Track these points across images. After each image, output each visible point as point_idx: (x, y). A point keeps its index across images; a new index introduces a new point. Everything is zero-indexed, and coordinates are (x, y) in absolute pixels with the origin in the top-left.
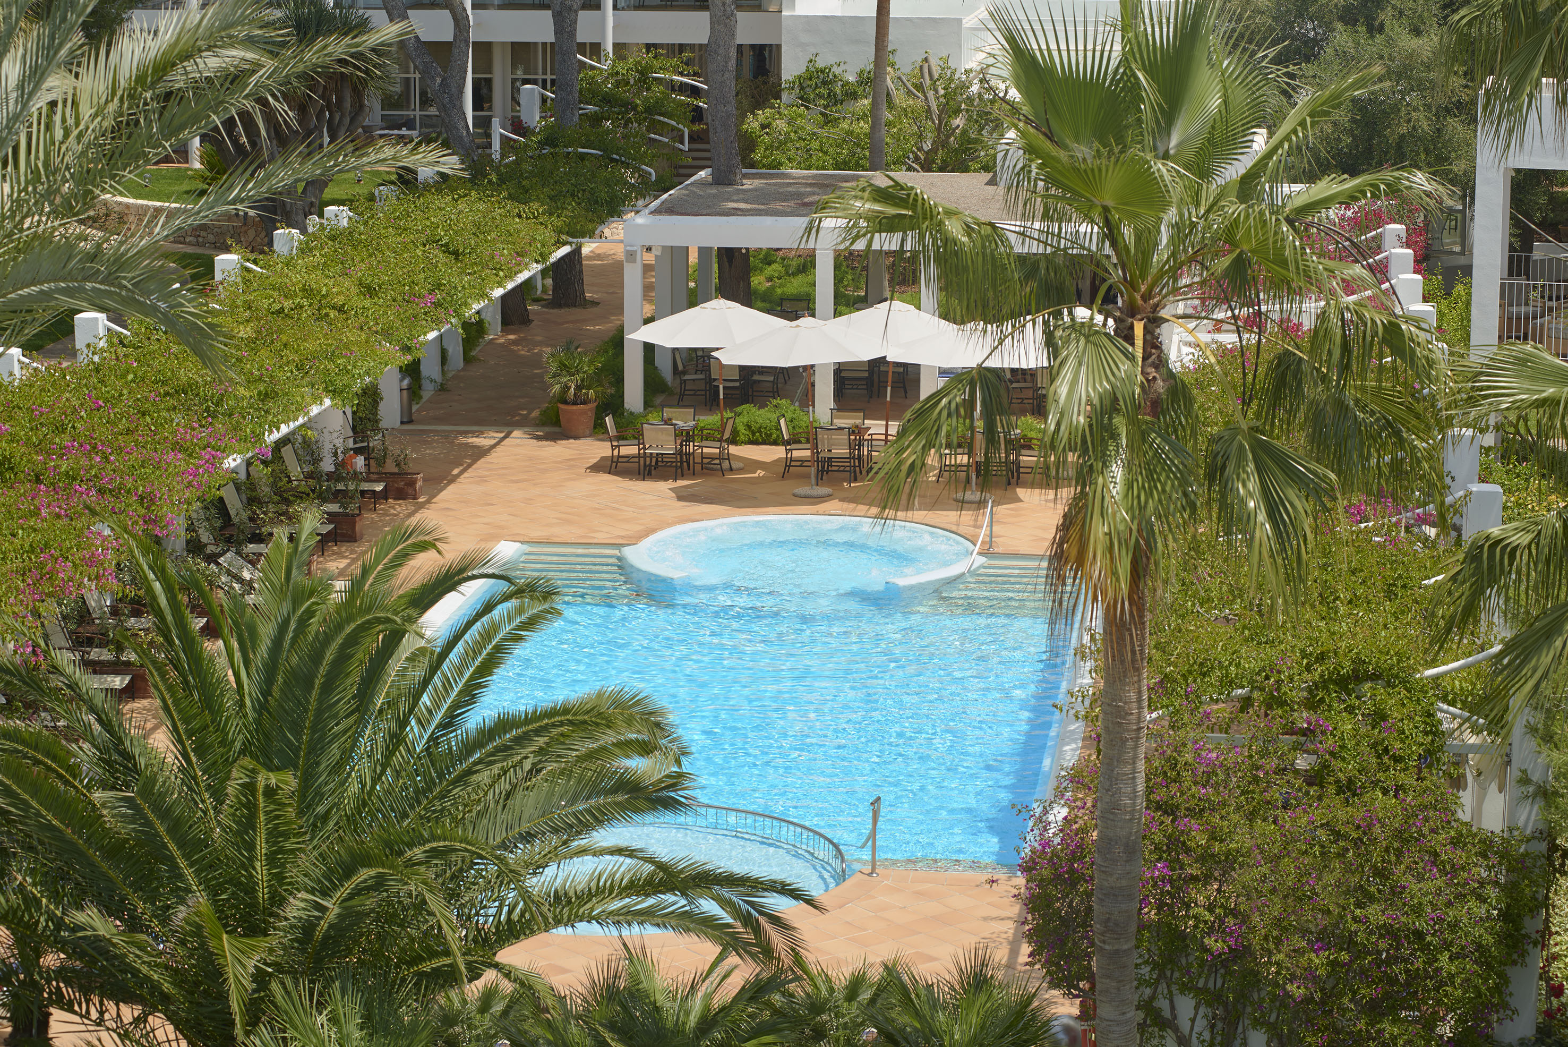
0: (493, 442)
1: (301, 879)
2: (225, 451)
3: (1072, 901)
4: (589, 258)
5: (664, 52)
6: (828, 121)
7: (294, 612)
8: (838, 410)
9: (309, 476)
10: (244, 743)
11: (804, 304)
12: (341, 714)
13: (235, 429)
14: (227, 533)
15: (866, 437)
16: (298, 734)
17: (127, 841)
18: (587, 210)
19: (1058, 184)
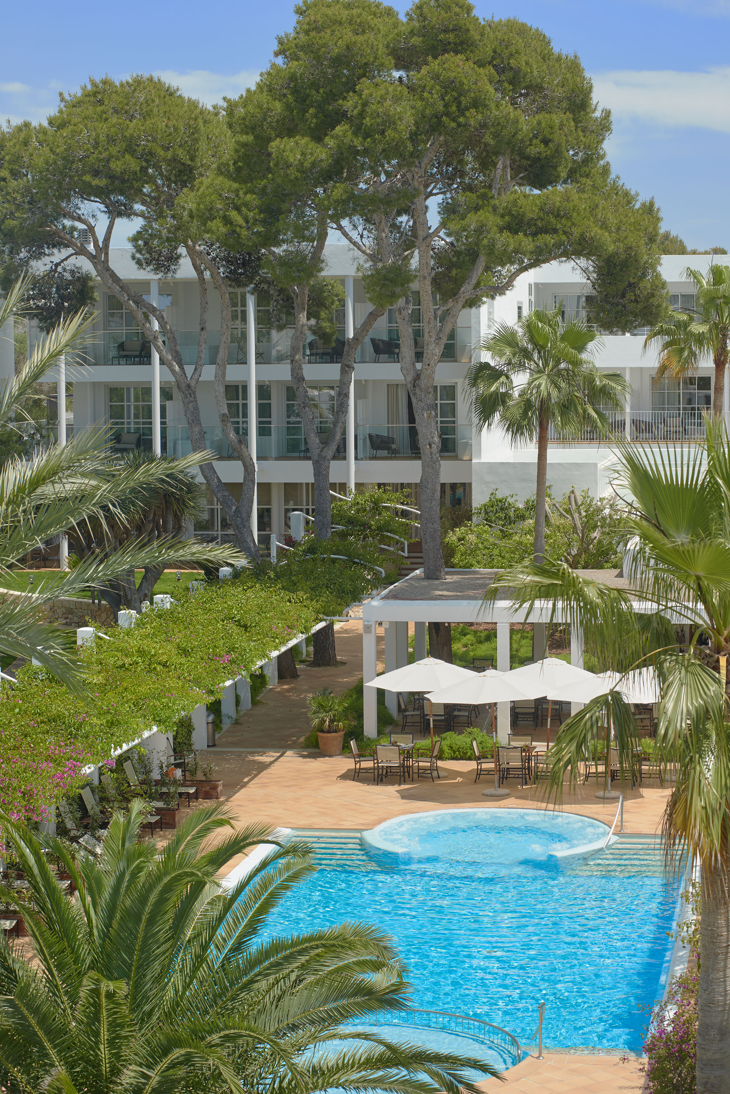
0: (272, 759)
1: (133, 1057)
2: (84, 762)
3: (681, 1072)
4: (339, 632)
5: (390, 488)
6: (505, 535)
7: (128, 867)
8: (514, 735)
9: (143, 783)
10: (92, 961)
11: (490, 662)
12: (162, 940)
13: (91, 748)
14: (85, 822)
15: (533, 754)
16: (131, 955)
17: (9, 1030)
18: (337, 597)
19: (665, 561)
